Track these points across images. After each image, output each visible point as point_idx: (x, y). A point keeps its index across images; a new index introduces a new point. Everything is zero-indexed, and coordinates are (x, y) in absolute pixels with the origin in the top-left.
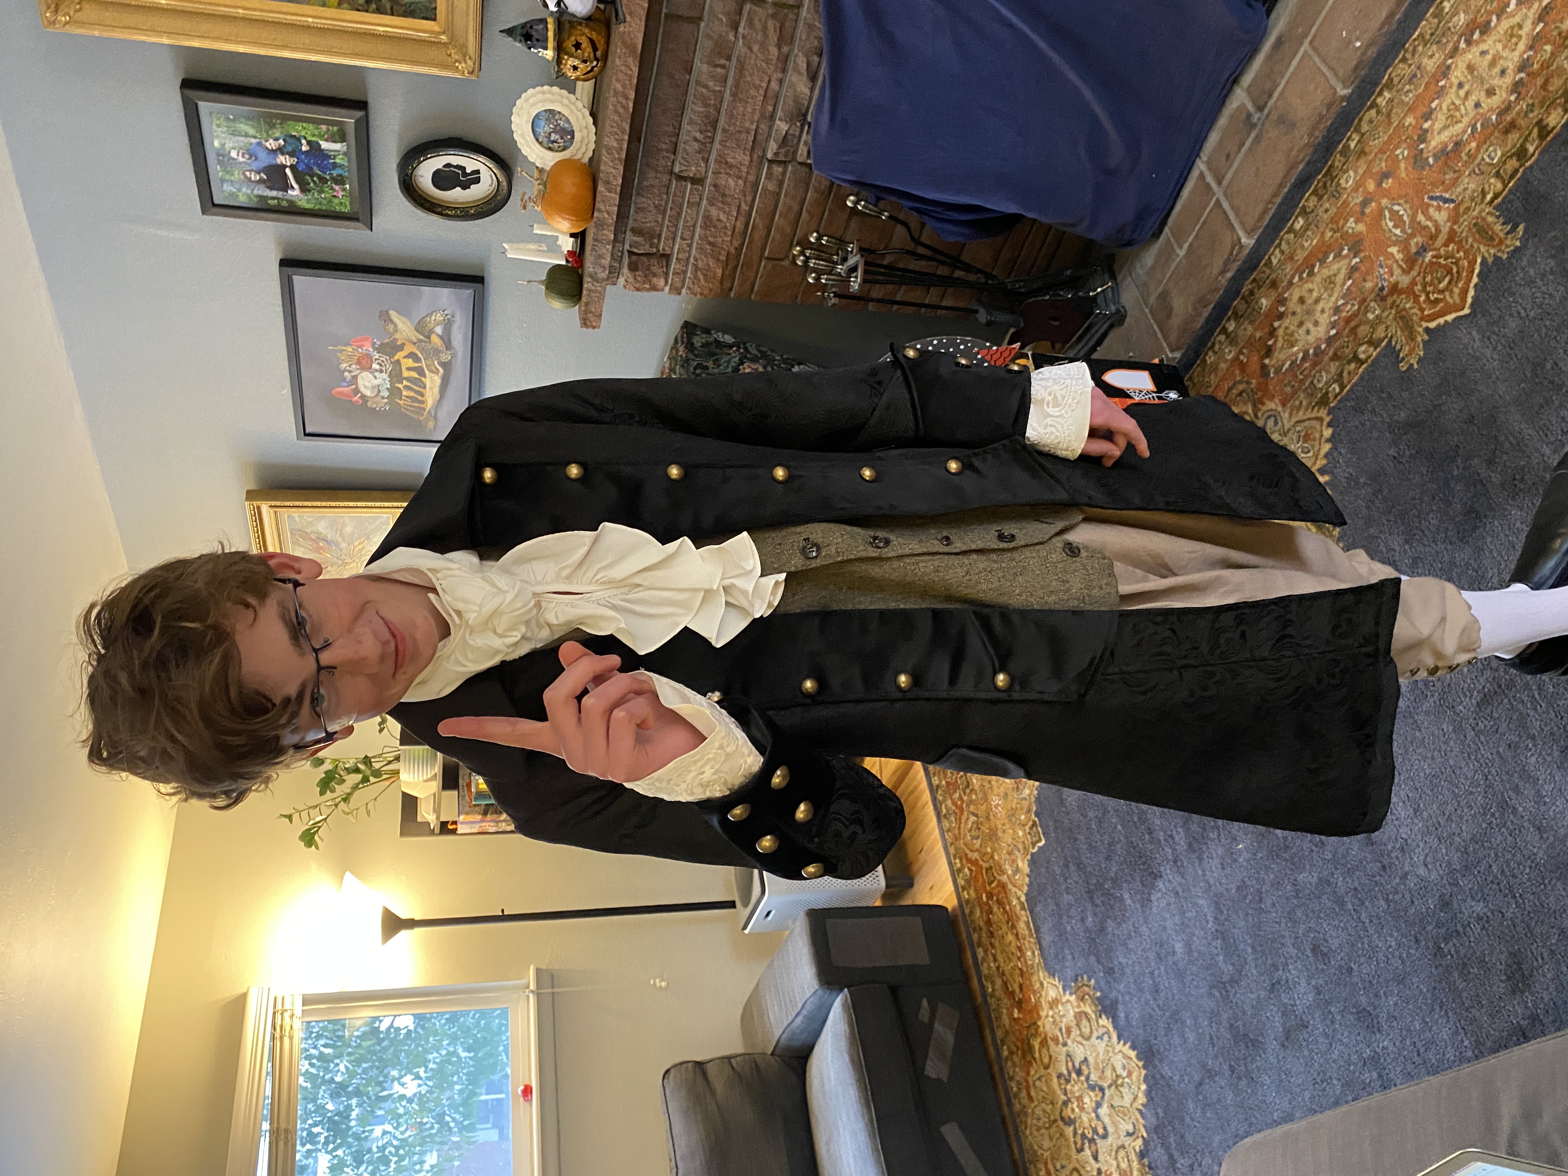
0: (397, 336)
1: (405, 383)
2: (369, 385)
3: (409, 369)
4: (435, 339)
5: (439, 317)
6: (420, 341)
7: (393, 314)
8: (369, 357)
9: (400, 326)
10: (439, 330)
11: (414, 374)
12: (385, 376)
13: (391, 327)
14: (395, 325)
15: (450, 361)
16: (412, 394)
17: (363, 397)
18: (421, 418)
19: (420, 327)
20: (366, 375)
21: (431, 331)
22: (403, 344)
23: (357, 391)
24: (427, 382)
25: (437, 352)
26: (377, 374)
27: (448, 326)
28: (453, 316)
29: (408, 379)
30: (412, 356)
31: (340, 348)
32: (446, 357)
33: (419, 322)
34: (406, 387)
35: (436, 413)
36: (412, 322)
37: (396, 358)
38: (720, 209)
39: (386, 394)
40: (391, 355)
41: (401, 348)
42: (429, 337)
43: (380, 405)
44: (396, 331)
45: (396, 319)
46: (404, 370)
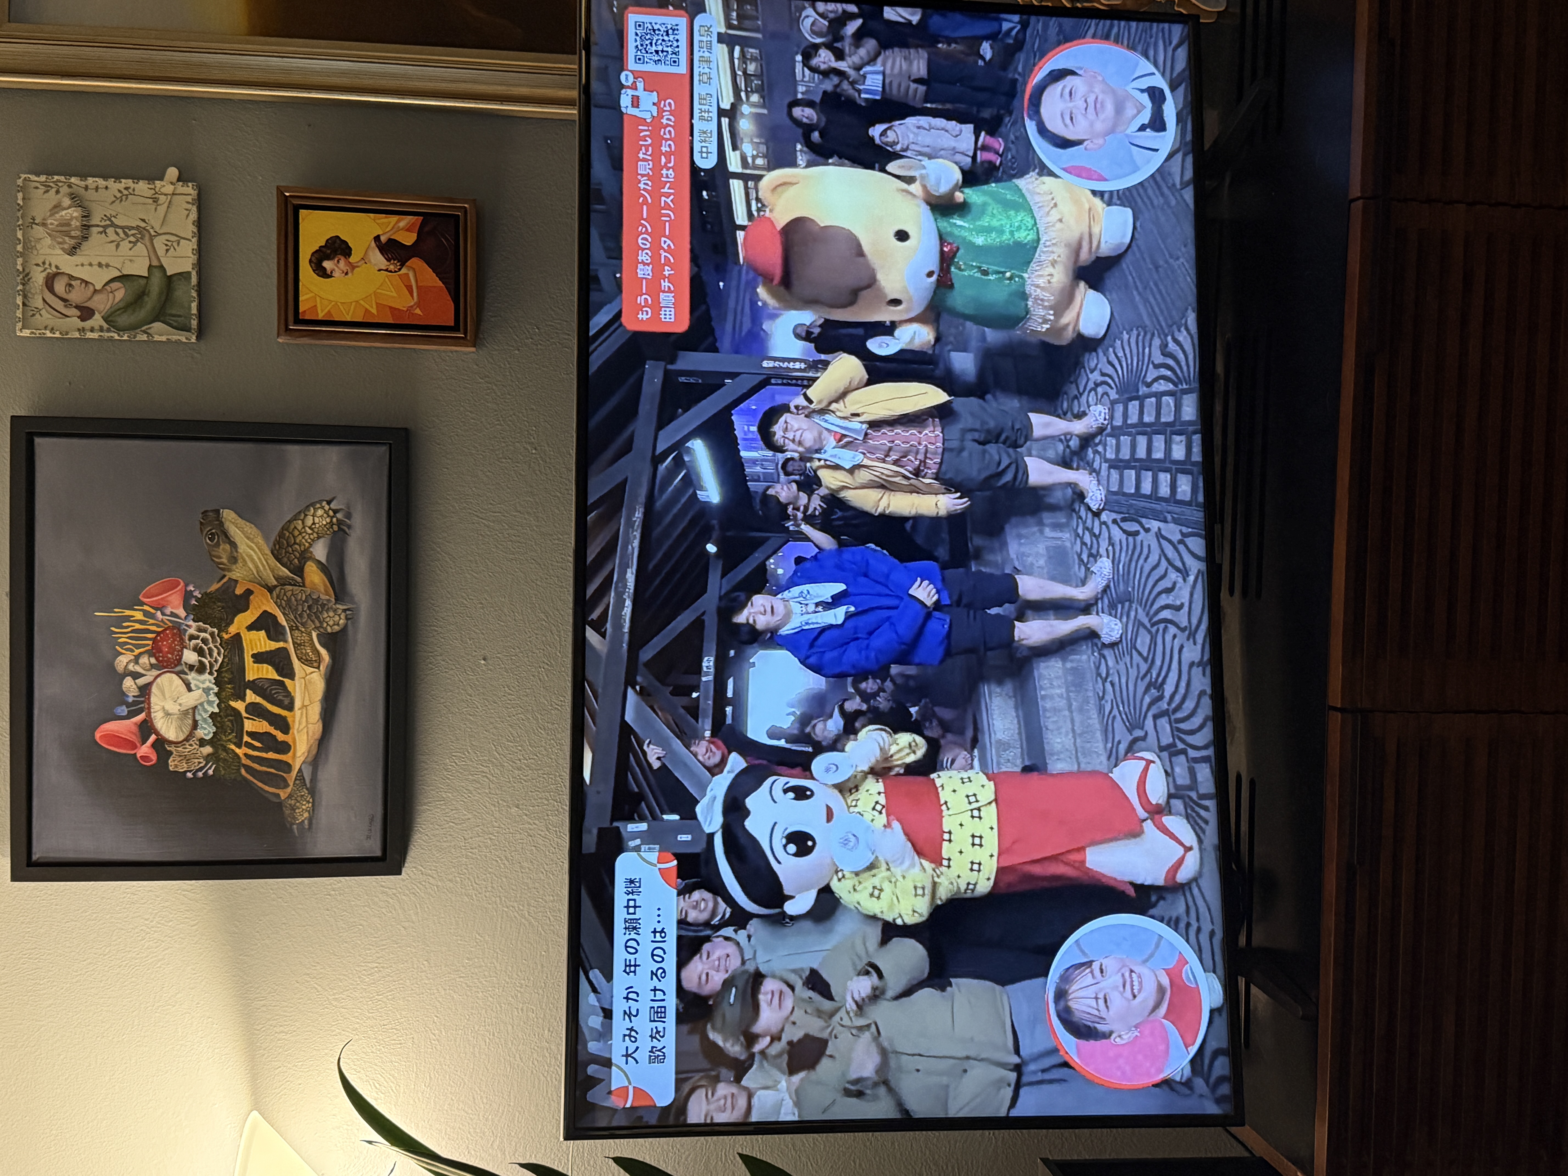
0: (237, 573)
1: (251, 697)
2: (173, 708)
3: (259, 658)
4: (314, 576)
5: (319, 518)
6: (283, 582)
7: (228, 515)
8: (178, 631)
9: (244, 545)
10: (320, 551)
11: (268, 672)
12: (207, 680)
13: (224, 549)
14: (233, 545)
15: (344, 630)
16: (262, 726)
17: (161, 744)
18: (283, 794)
20: (169, 682)
21: (305, 556)
22: (249, 592)
23: (147, 728)
24: (296, 687)
25: (315, 607)
26: (192, 676)
28: (349, 515)
29: (257, 686)
30: (266, 623)
31: (118, 612)
32: (334, 621)
33: (281, 535)
34: (255, 710)
35: (314, 779)
36: (266, 538)
37: (233, 630)
39: (206, 731)
40: (222, 624)
41: (242, 603)
42: (299, 571)
43: (195, 764)
44: (234, 560)
45: (234, 531)
46: (248, 660)
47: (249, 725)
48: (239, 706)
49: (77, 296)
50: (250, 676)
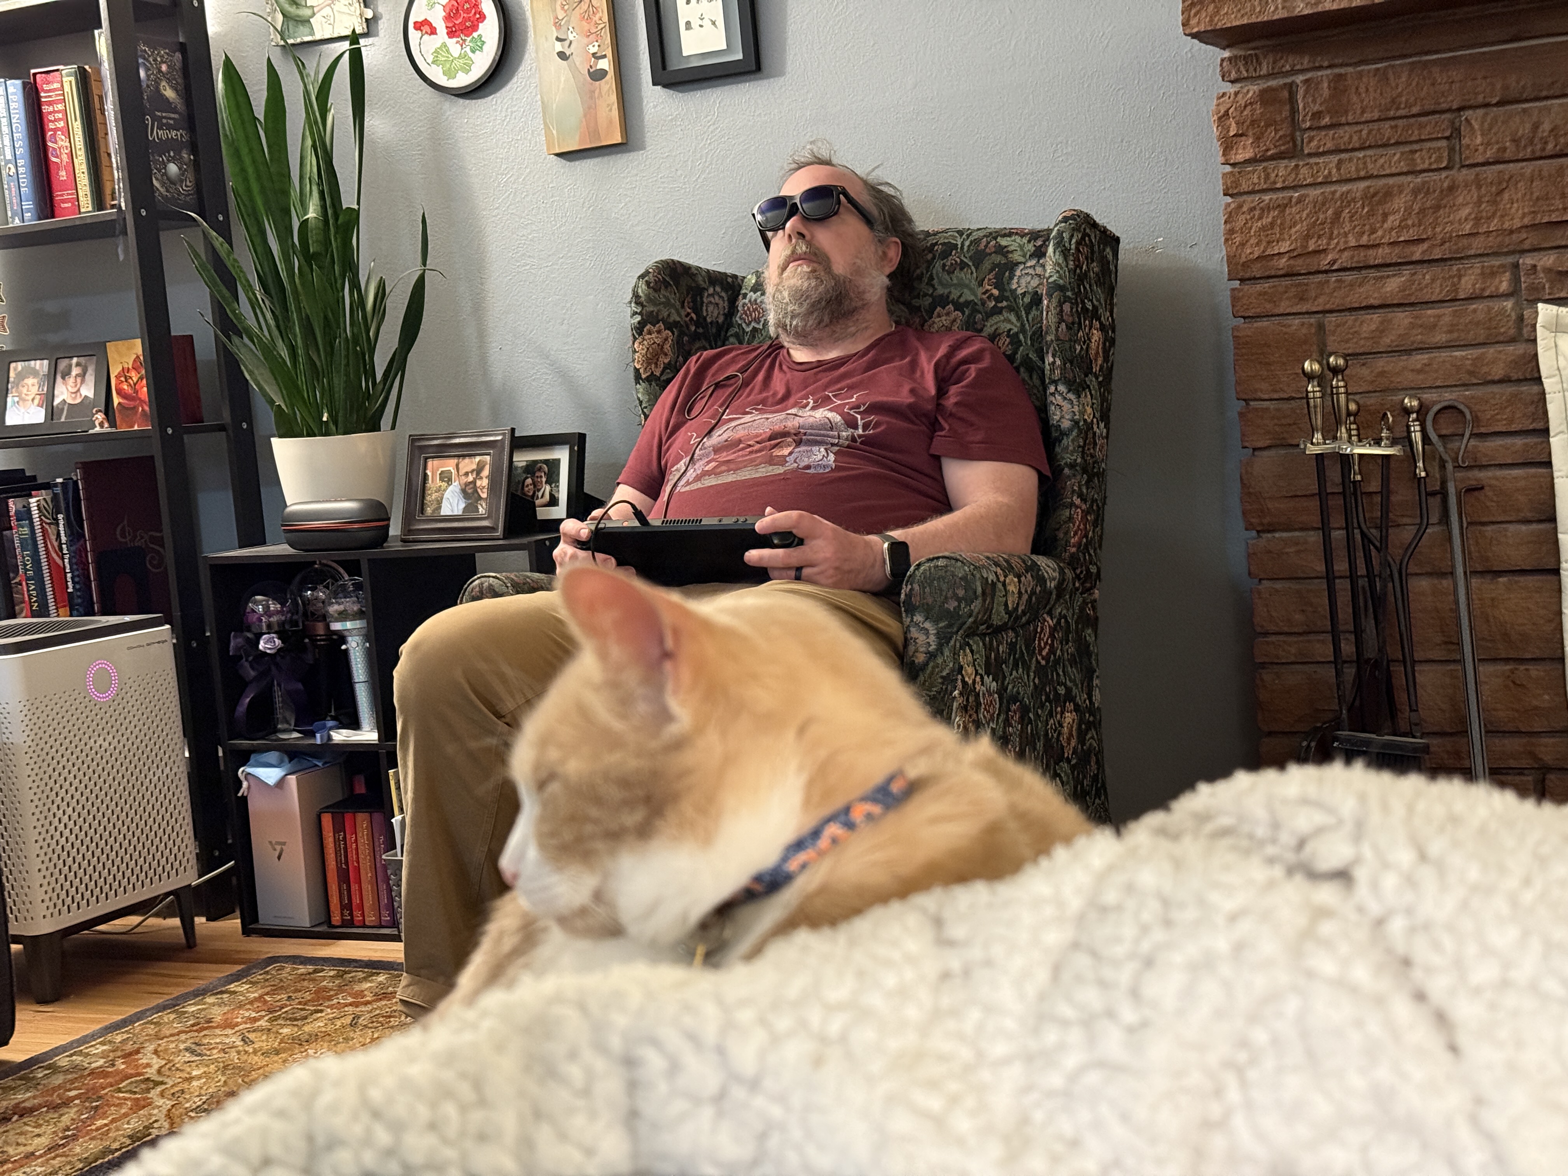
38: (1408, 210)
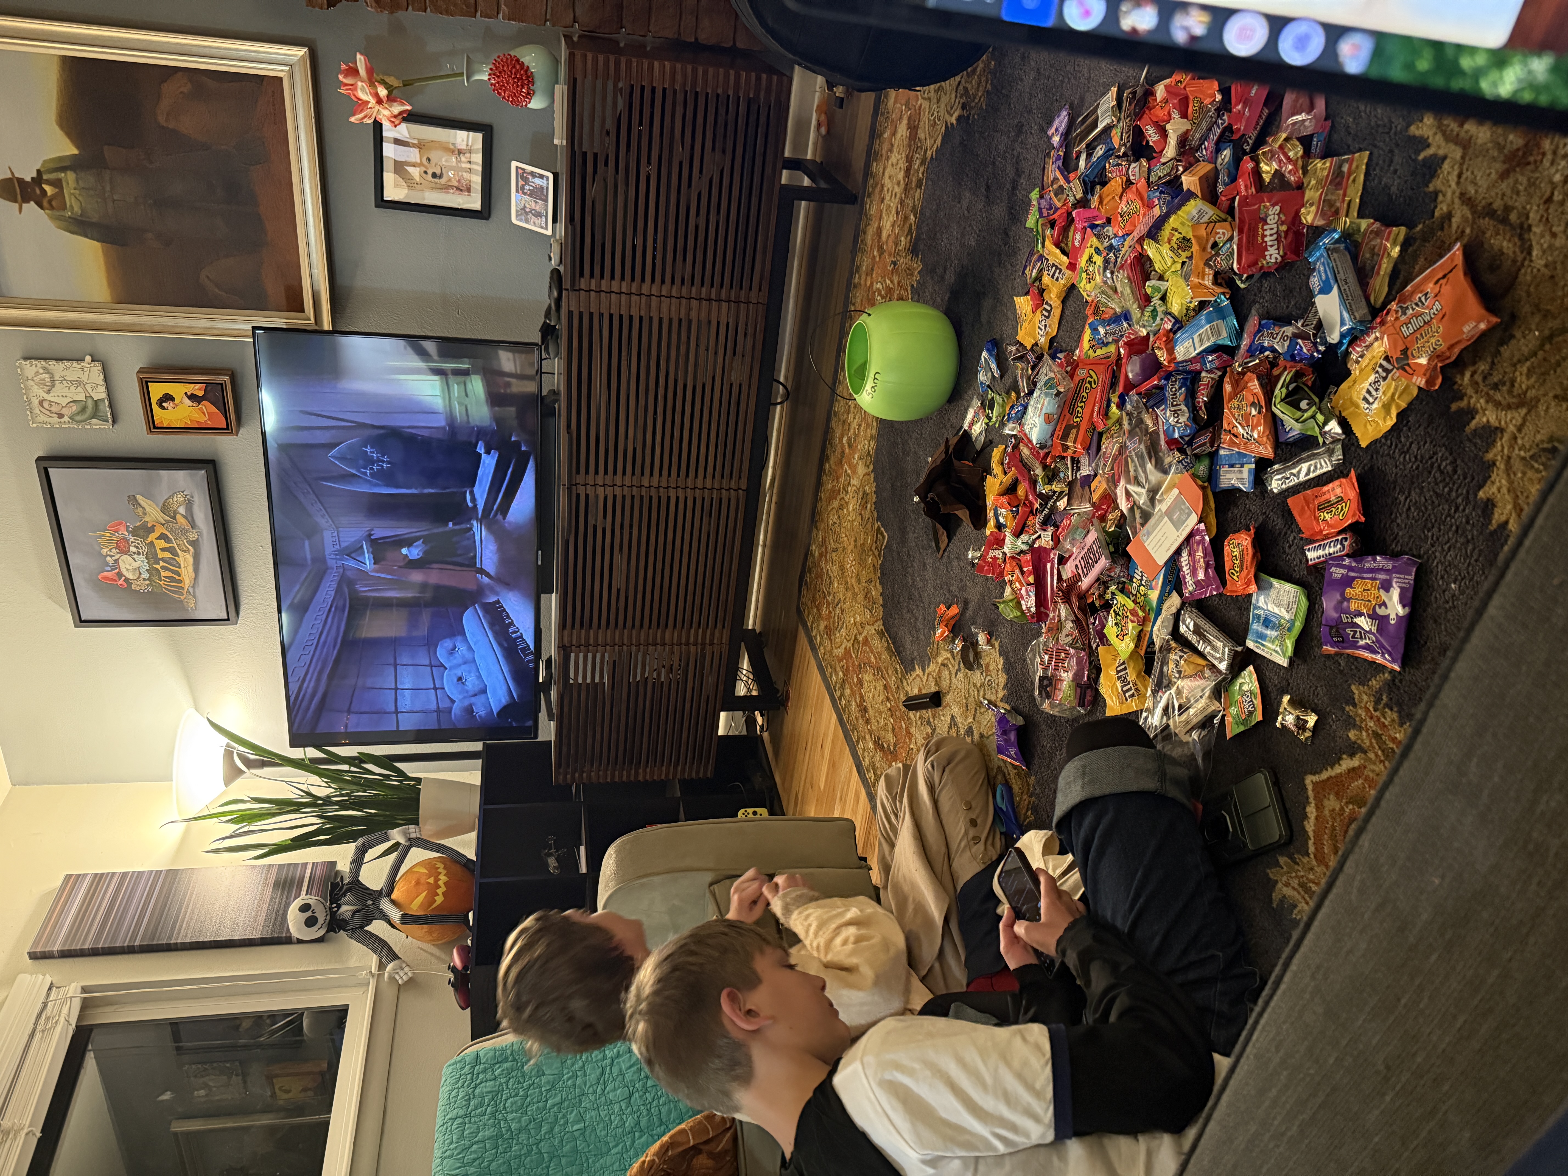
1: (162, 563)
2: (130, 568)
3: (162, 550)
4: (181, 519)
5: (180, 498)
6: (168, 522)
7: (139, 497)
8: (126, 540)
9: (148, 509)
10: (182, 510)
11: (167, 555)
12: (142, 558)
13: (140, 511)
14: (143, 508)
15: (198, 539)
16: (169, 574)
17: (127, 580)
18: (182, 597)
19: (165, 509)
20: (126, 558)
21: (176, 512)
22: (154, 526)
23: (120, 575)
24: (181, 560)
25: (184, 532)
26: (135, 556)
27: (189, 504)
28: (192, 496)
29: (162, 559)
30: (162, 537)
31: (98, 533)
32: (193, 536)
33: (163, 505)
34: (163, 568)
35: (194, 591)
36: (157, 506)
37: (149, 539)
39: (146, 575)
40: (145, 537)
41: (152, 529)
42: (174, 518)
43: (143, 587)
44: (145, 514)
45: (142, 503)
46: (158, 551)
47: (163, 574)
48: (158, 567)
49: (54, 409)
50: (160, 556)
